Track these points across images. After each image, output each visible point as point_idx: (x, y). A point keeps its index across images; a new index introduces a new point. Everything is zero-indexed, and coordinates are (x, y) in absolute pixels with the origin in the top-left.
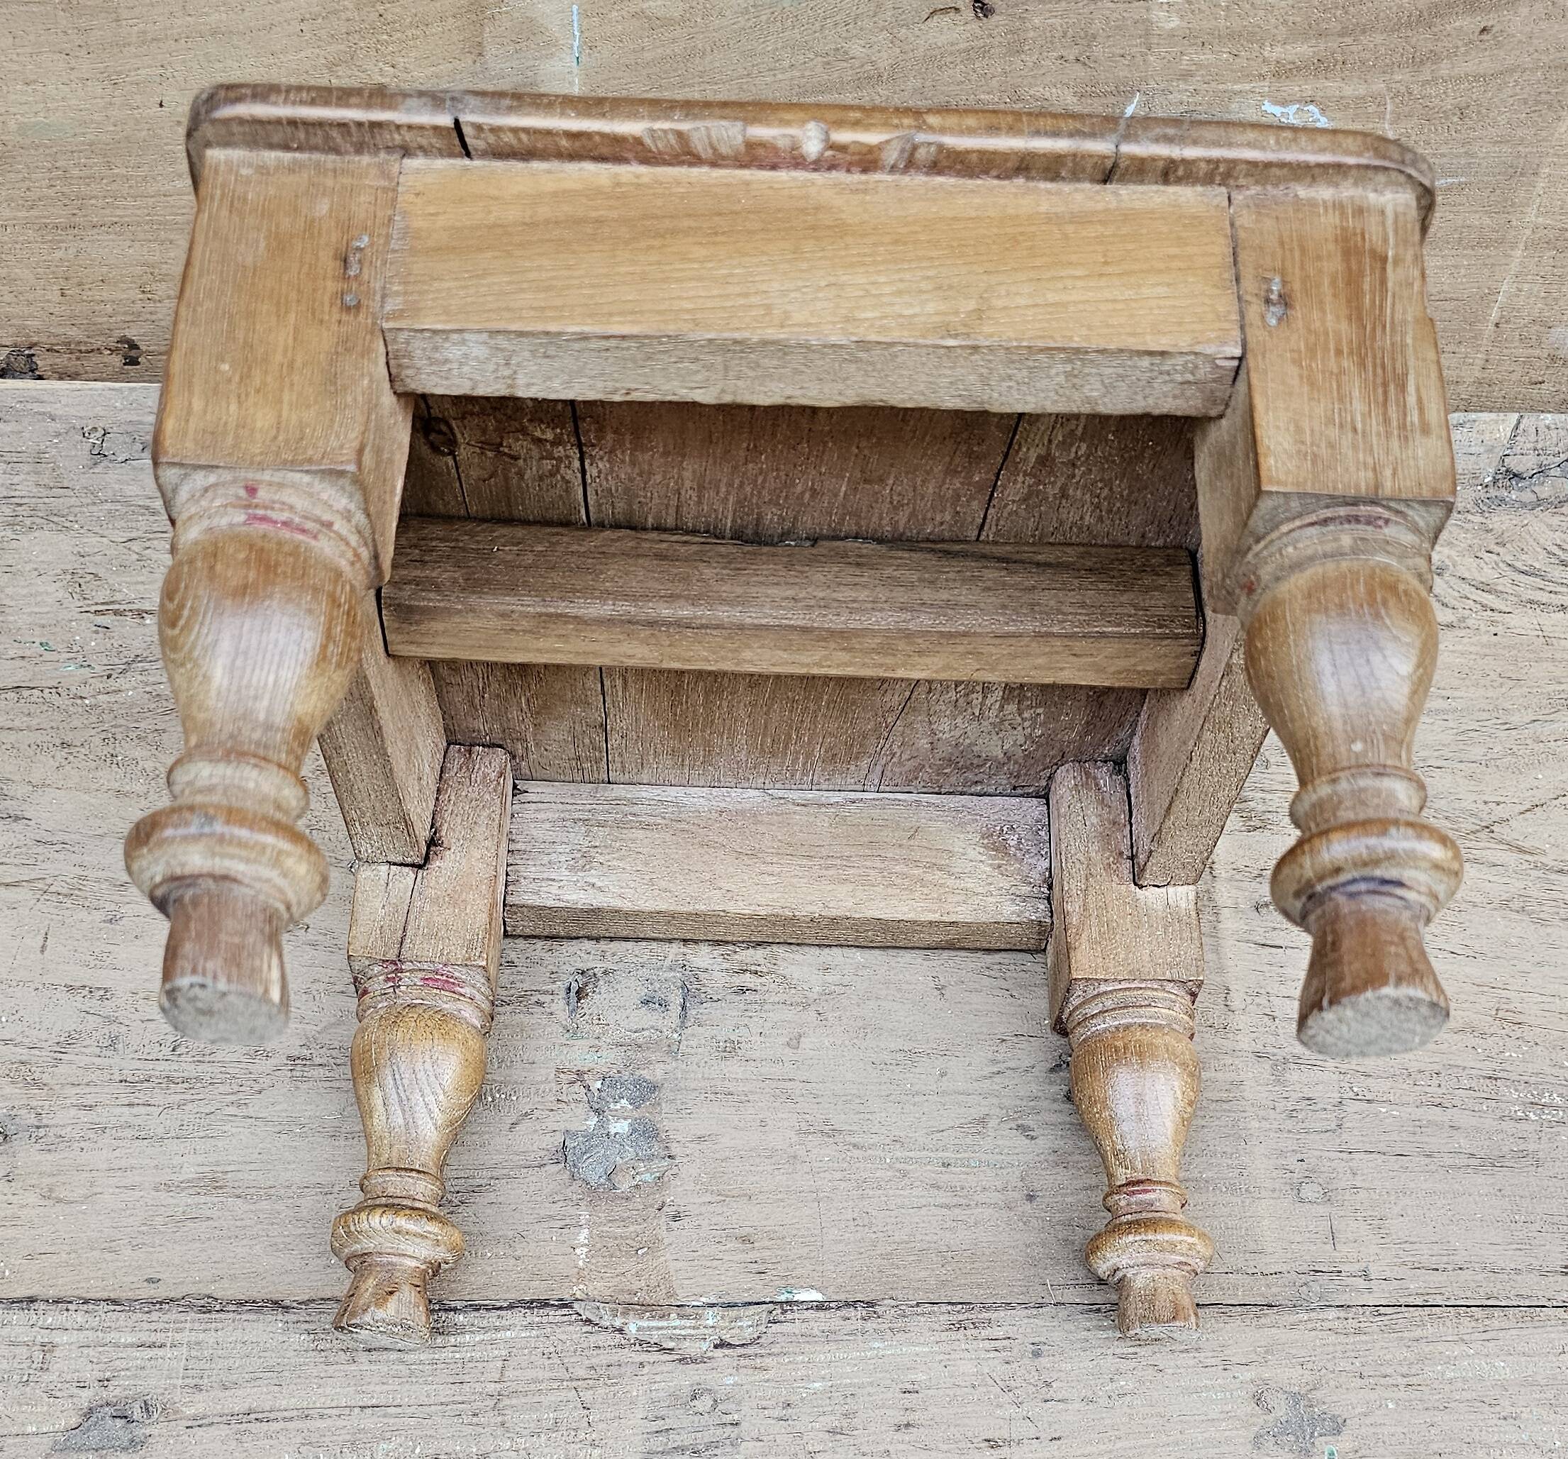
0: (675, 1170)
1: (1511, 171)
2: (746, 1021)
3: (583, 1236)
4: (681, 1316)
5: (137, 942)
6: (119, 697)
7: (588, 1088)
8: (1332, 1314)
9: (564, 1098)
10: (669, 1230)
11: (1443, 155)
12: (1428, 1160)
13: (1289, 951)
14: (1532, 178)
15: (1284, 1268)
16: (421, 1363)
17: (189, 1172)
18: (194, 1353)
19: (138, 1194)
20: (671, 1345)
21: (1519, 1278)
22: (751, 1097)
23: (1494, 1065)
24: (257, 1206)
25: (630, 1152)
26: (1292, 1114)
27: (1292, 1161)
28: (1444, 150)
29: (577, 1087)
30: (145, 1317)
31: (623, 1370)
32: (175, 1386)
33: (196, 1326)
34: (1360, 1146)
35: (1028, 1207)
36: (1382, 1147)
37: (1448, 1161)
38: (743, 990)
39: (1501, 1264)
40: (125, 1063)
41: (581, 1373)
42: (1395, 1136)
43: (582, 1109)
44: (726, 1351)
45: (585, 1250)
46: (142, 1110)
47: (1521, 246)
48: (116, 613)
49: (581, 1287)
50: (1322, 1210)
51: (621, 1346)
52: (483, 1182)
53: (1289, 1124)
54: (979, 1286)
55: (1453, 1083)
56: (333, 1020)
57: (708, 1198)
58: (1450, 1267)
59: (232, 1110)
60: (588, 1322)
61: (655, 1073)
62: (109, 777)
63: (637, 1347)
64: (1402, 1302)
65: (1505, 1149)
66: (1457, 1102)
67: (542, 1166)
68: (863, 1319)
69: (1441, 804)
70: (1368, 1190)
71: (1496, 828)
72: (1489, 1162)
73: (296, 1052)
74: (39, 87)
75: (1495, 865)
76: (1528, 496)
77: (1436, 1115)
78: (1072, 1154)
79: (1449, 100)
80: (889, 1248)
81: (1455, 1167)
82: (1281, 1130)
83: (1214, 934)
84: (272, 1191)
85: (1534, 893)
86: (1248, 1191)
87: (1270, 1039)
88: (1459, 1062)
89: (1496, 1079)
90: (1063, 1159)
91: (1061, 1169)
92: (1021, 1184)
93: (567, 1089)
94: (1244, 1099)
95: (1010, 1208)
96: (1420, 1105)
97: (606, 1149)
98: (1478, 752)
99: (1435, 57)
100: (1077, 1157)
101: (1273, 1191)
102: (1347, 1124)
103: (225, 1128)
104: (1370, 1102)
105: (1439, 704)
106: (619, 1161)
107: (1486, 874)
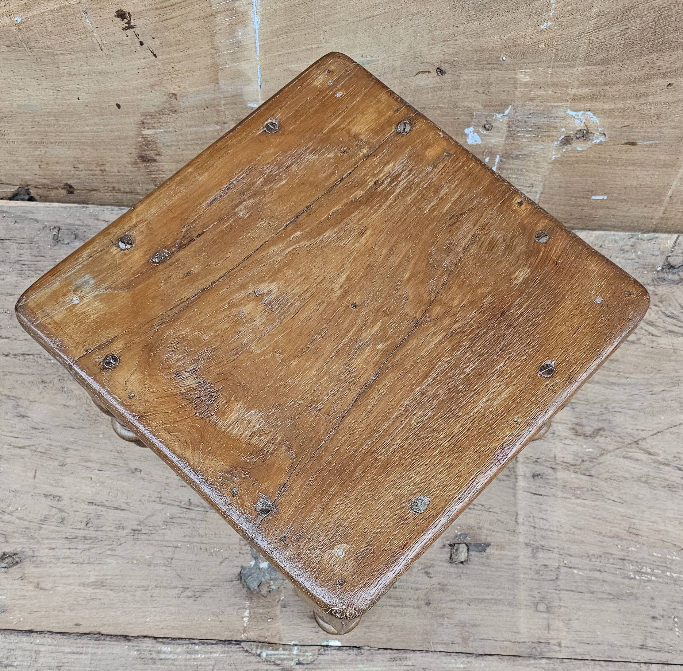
0: (285, 585)
3: (247, 613)
4: (284, 650)
5: (72, 475)
7: (251, 548)
8: (544, 661)
9: (242, 552)
10: (281, 612)
11: (649, 132)
12: (591, 596)
13: (545, 497)
15: (526, 640)
16: (181, 665)
17: (92, 579)
18: (94, 657)
20: (279, 662)
21: (621, 649)
23: (625, 554)
24: (119, 594)
25: (267, 576)
26: (537, 572)
27: (535, 593)
28: (649, 130)
29: (247, 548)
30: (75, 641)
33: (95, 646)
34: (564, 588)
35: (426, 608)
36: (573, 589)
37: (600, 595)
39: (616, 643)
40: (68, 530)
42: (579, 584)
43: (249, 557)
44: (301, 666)
45: (248, 618)
46: (74, 551)
49: (245, 634)
50: (545, 615)
51: (259, 662)
52: (208, 587)
53: (536, 576)
54: (403, 641)
55: (606, 561)
56: (150, 514)
57: (297, 598)
58: (594, 643)
59: (109, 552)
60: (247, 651)
62: (60, 398)
63: (266, 663)
64: (573, 657)
65: (624, 592)
66: (606, 569)
67: (232, 581)
68: (356, 655)
69: (618, 430)
70: (565, 607)
71: (640, 442)
72: (616, 597)
73: (135, 527)
74: (25, 91)
75: (637, 460)
76: (676, 277)
77: (597, 575)
78: (446, 585)
79: (652, 111)
80: (369, 624)
81: (602, 599)
82: (532, 579)
83: (514, 488)
84: (125, 588)
85: (652, 474)
86: (516, 605)
87: (532, 537)
88: (610, 551)
89: (624, 560)
90: (443, 588)
91: (441, 592)
92: (424, 598)
93: (243, 547)
94: (519, 564)
95: (419, 608)
96: (591, 570)
97: (258, 574)
98: (637, 405)
99: (646, 95)
100: (448, 587)
101: (526, 606)
102: (560, 577)
103: (107, 560)
104: (570, 568)
105: (623, 381)
106: (263, 579)
107: (633, 464)
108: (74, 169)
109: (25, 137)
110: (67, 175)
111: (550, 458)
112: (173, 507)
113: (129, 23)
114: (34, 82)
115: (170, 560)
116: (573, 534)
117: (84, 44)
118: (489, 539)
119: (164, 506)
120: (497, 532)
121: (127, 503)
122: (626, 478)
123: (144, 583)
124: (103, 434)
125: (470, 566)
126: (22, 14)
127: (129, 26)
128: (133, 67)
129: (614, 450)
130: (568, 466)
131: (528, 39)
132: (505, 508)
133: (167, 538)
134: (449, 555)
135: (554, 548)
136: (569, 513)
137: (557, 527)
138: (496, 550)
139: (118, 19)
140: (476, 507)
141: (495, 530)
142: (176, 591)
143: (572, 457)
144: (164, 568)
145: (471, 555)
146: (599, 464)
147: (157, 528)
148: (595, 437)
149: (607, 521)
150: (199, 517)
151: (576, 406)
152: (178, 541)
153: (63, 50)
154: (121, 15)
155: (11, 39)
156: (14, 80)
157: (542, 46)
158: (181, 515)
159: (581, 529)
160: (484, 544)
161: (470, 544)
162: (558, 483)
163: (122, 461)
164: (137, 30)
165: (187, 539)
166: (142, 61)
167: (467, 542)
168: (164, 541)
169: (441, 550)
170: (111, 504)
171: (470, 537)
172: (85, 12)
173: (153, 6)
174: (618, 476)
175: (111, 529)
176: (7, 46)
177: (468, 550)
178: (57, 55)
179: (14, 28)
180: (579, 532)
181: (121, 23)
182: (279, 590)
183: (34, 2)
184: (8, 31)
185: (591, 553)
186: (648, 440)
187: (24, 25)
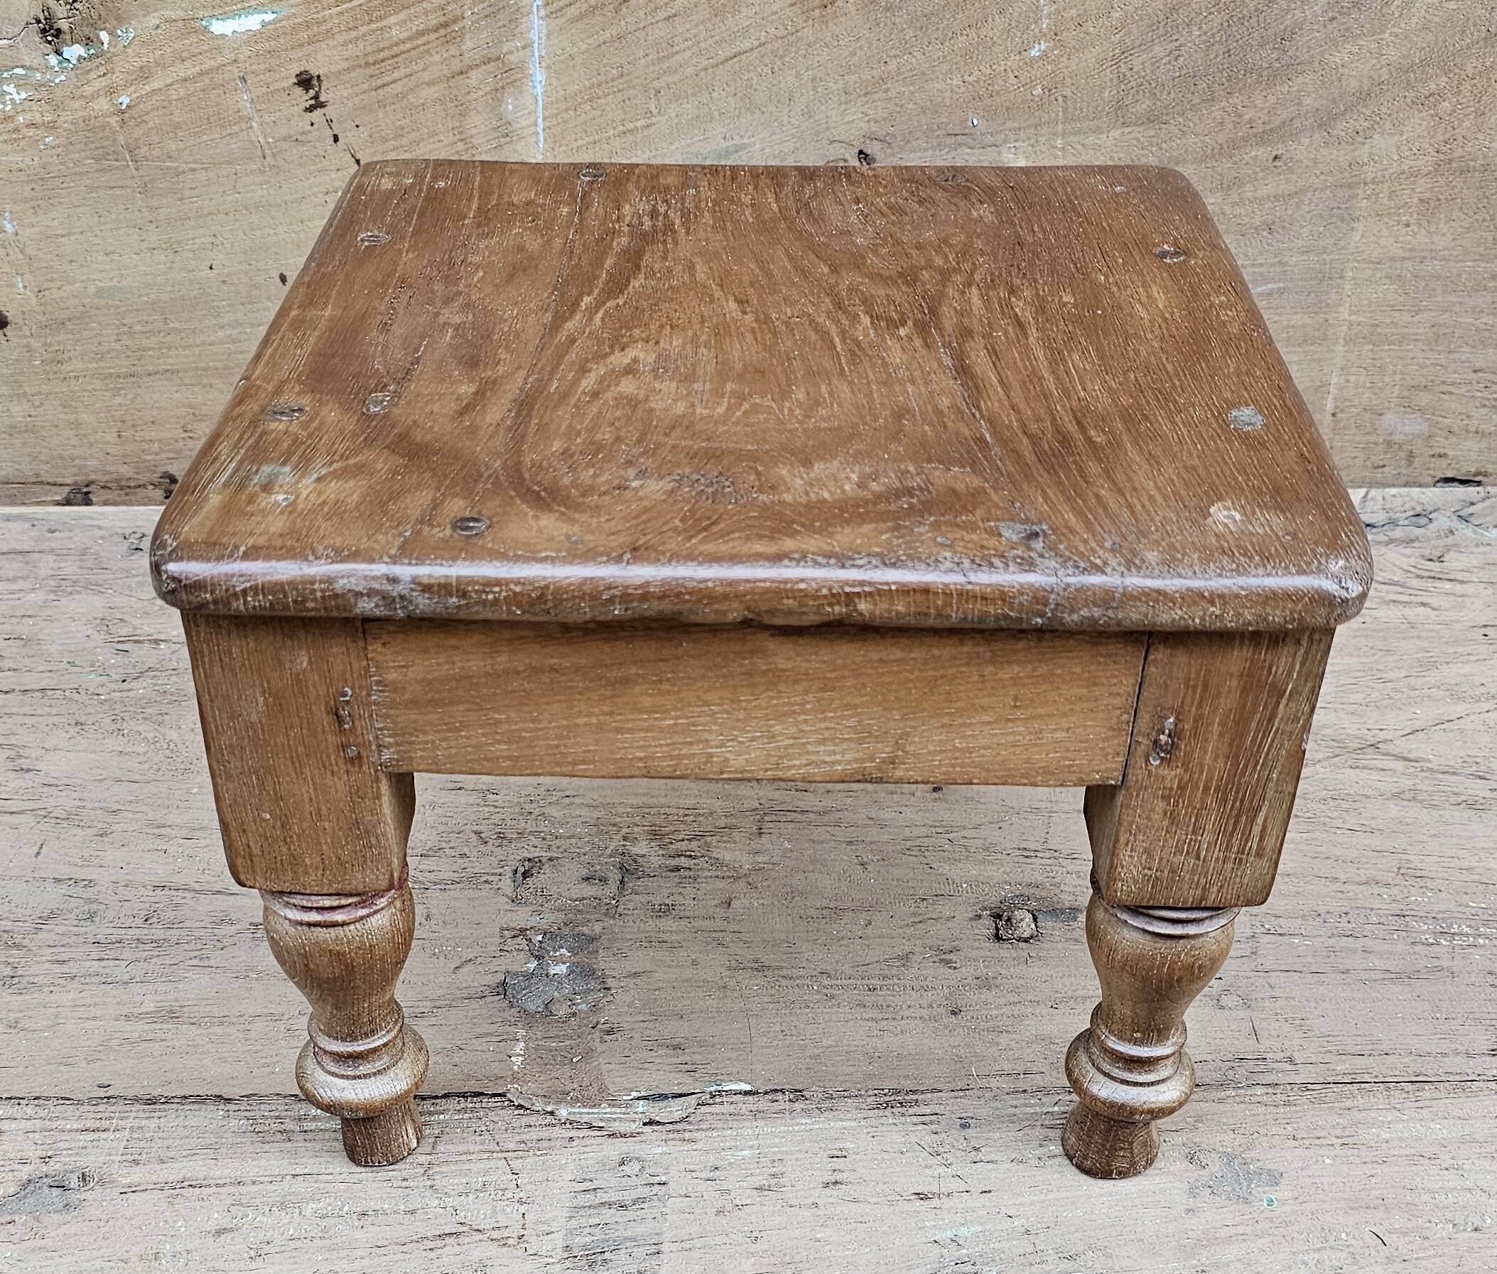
0: (610, 998)
1: (1320, 276)
2: (681, 889)
3: (519, 1048)
4: (611, 1105)
5: (123, 848)
6: (131, 694)
7: (529, 940)
8: (1259, 1090)
9: (506, 947)
10: (603, 1041)
11: (1262, 265)
12: (1343, 976)
14: (1339, 281)
17: (149, 1006)
18: (135, 1136)
19: (99, 1023)
20: (602, 1124)
21: (1445, 1060)
22: (684, 944)
23: (1403, 907)
24: (211, 1030)
25: (567, 989)
28: (1260, 260)
29: (520, 940)
30: (92, 1107)
31: (552, 1143)
32: (113, 1162)
33: (142, 1115)
34: (1275, 966)
35: (951, 1019)
36: (1297, 967)
38: (678, 869)
39: (1428, 1049)
40: (101, 930)
41: (512, 1146)
42: (1310, 959)
44: (655, 1127)
45: (521, 1058)
46: (110, 963)
47: (1342, 341)
48: (136, 642)
49: (516, 1084)
50: (1243, 1014)
51: (552, 1124)
52: (425, 1011)
54: (906, 1077)
55: (1362, 920)
57: (641, 1017)
59: (194, 961)
60: (521, 1106)
61: (595, 928)
62: (113, 743)
63: (568, 1126)
64: (1331, 1079)
65: (1420, 967)
66: (1367, 933)
67: (482, 997)
68: (790, 1101)
70: (1287, 998)
71: (1381, 745)
72: (1405, 976)
74: (116, 257)
75: (1383, 769)
77: (1348, 942)
78: (995, 978)
79: (1257, 218)
80: (817, 1052)
84: (225, 1018)
85: (1424, 787)
88: (1367, 905)
89: (1404, 916)
90: (986, 983)
91: (984, 990)
92: (944, 1002)
93: (510, 941)
95: (935, 1020)
96: (1331, 936)
97: (545, 985)
99: (1238, 182)
100: (999, 981)
102: (1261, 951)
103: (187, 974)
104: (1282, 934)
106: (556, 994)
107: (1375, 776)
108: (184, 435)
109: (101, 364)
110: (169, 451)
113: (316, 97)
114: (135, 237)
117: (233, 146)
118: (1080, 902)
122: (1368, 797)
125: (1046, 944)
126: (132, 89)
127: (317, 105)
128: (316, 190)
129: (1328, 758)
131: (1013, 80)
134: (993, 930)
139: (299, 91)
140: (1040, 854)
145: (1044, 927)
149: (1344, 861)
153: (195, 162)
155: (105, 144)
156: (98, 233)
157: (1038, 91)
160: (1071, 909)
161: (1038, 911)
164: (329, 110)
166: (334, 175)
167: (1030, 907)
169: (974, 923)
170: (206, 887)
171: (1037, 900)
172: (244, 79)
173: (362, 62)
174: (1348, 794)
175: (202, 924)
176: (97, 160)
177: (1035, 919)
178: (184, 172)
179: (113, 121)
180: (1287, 879)
181: (303, 98)
182: (595, 1008)
183: (157, 64)
184: (103, 128)
185: (1322, 909)
186: (1397, 742)
187: (134, 112)
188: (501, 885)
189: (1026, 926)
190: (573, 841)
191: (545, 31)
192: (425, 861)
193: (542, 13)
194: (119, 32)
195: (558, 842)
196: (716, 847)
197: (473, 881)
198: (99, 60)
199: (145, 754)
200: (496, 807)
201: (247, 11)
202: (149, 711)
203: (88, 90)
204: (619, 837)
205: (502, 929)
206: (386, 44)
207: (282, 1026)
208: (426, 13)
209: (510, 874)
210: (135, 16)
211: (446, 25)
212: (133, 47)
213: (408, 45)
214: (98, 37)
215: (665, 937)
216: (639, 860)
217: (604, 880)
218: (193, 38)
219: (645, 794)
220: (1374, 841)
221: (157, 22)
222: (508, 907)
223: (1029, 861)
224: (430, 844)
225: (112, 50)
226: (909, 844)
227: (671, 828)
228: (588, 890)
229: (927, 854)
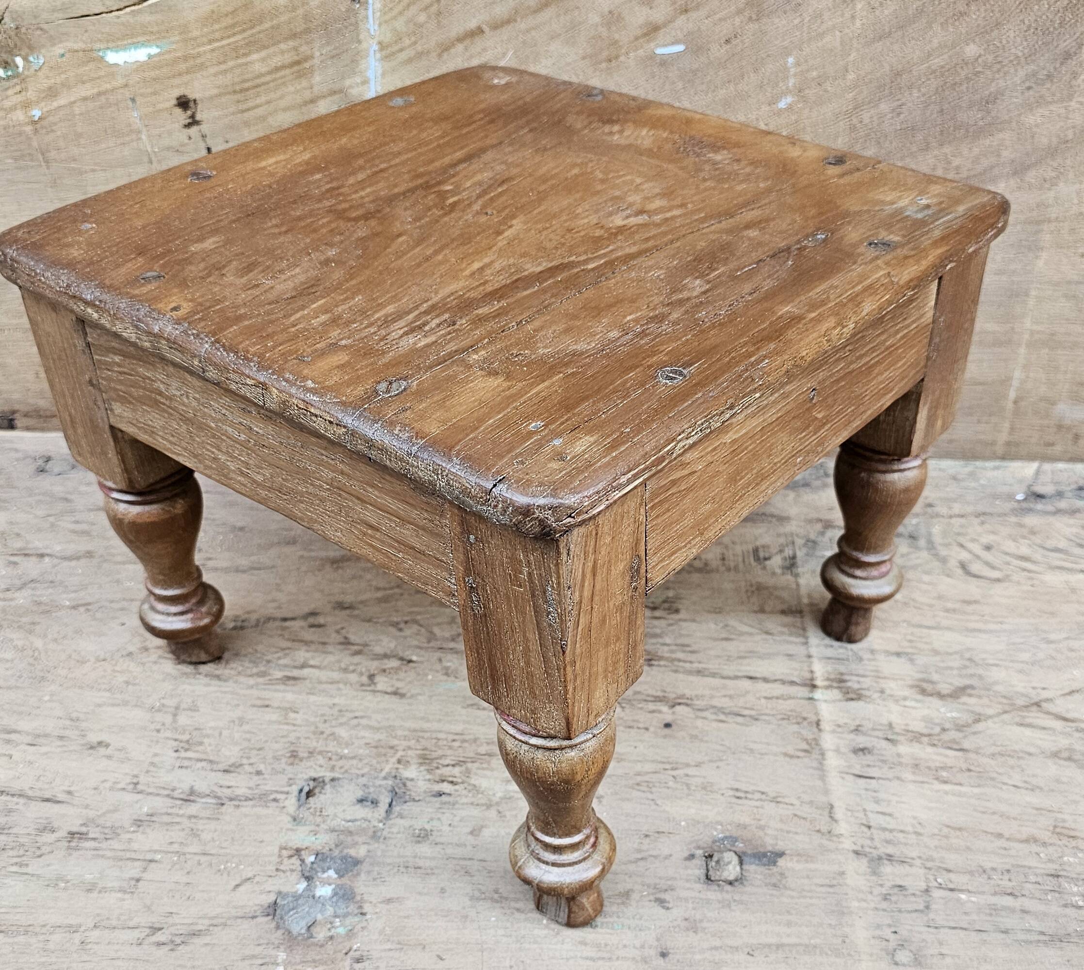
0: (364, 924)
1: (1009, 293)
2: (439, 815)
6: (13, 603)
7: (303, 861)
9: (282, 867)
12: (1003, 935)
13: (881, 781)
14: (1024, 298)
22: (436, 871)
23: (1057, 867)
24: (16, 940)
25: (330, 911)
26: (886, 898)
27: (887, 933)
29: (295, 861)
34: (945, 923)
35: (661, 961)
36: (964, 925)
37: (1022, 936)
38: (440, 794)
42: (975, 917)
43: (295, 876)
47: (1024, 346)
48: (26, 555)
52: (203, 928)
53: (885, 905)
55: (1022, 878)
56: (111, 808)
57: (388, 946)
59: (14, 869)
61: (360, 852)
65: (1070, 930)
66: (1026, 893)
67: (254, 917)
69: (999, 688)
70: (953, 956)
71: (1044, 705)
72: (1057, 939)
73: (75, 829)
75: (1044, 728)
76: (1050, 508)
77: (1008, 901)
78: (701, 921)
81: (1028, 942)
82: (876, 909)
83: (821, 767)
84: (31, 928)
85: (1077, 747)
86: (849, 955)
87: (868, 842)
88: (1026, 863)
89: (1058, 876)
90: (692, 926)
91: (691, 933)
92: (656, 943)
93: (286, 861)
94: (846, 885)
95: (646, 962)
96: (995, 894)
97: (310, 907)
98: (1026, 656)
100: (705, 924)
101: (871, 955)
102: (933, 907)
103: (6, 881)
104: (952, 890)
105: (992, 627)
106: (319, 917)
107: (1038, 734)
111: (881, 724)
112: (157, 798)
113: (193, 116)
115: (133, 883)
116: (946, 837)
117: (126, 153)
118: (781, 846)
119: (140, 796)
120: (796, 833)
121: (69, 793)
122: (1030, 754)
123: (73, 921)
124: (52, 695)
125: (748, 889)
126: (43, 104)
127: (193, 122)
129: (999, 714)
130: (916, 737)
132: (806, 798)
133: (135, 846)
134: (704, 871)
135: (913, 859)
136: (933, 805)
137: (913, 826)
138: (798, 861)
139: (179, 111)
140: (749, 796)
141: (793, 830)
142: (136, 934)
143: (923, 724)
144: (120, 895)
145: (748, 871)
146: (975, 733)
147: (119, 831)
148: (958, 698)
149: (1008, 818)
150: (208, 813)
151: (915, 657)
152: (156, 852)
153: (95, 165)
154: (184, 103)
155: (22, 147)
158: (170, 811)
159: (960, 829)
160: (772, 853)
161: (744, 853)
162: (903, 760)
163: (77, 732)
164: (204, 128)
165: (176, 847)
167: (737, 850)
168: (128, 850)
169: (687, 863)
170: (38, 794)
171: (744, 841)
172: (133, 100)
173: (230, 89)
174: (1015, 751)
175: (27, 831)
176: (16, 159)
177: (741, 863)
178: (86, 172)
179: (28, 129)
180: (958, 833)
181: (182, 117)
182: (351, 934)
183: (63, 85)
184: (20, 134)
185: (988, 865)
186: (1057, 702)
187: (44, 123)
188: (287, 803)
189: (732, 870)
190: (354, 762)
191: (380, 72)
192: (228, 776)
193: (378, 55)
194: (31, 59)
195: (341, 763)
196: (476, 774)
197: (263, 798)
198: (15, 80)
199: (12, 660)
200: (294, 725)
201: (136, 45)
202: (24, 620)
203: (7, 104)
204: (394, 760)
205: (282, 848)
206: (249, 76)
207: (77, 937)
208: (283, 52)
209: (296, 793)
210: (43, 46)
211: (298, 63)
212: (43, 71)
213: (268, 78)
214: (14, 61)
215: (421, 863)
216: (409, 784)
217: (375, 803)
218: (91, 65)
219: (422, 718)
220: (1034, 799)
221: (62, 51)
222: (290, 826)
223: (740, 801)
224: (232, 760)
225: (26, 73)
226: (639, 779)
227: (440, 752)
228: (362, 812)
229: (654, 790)
